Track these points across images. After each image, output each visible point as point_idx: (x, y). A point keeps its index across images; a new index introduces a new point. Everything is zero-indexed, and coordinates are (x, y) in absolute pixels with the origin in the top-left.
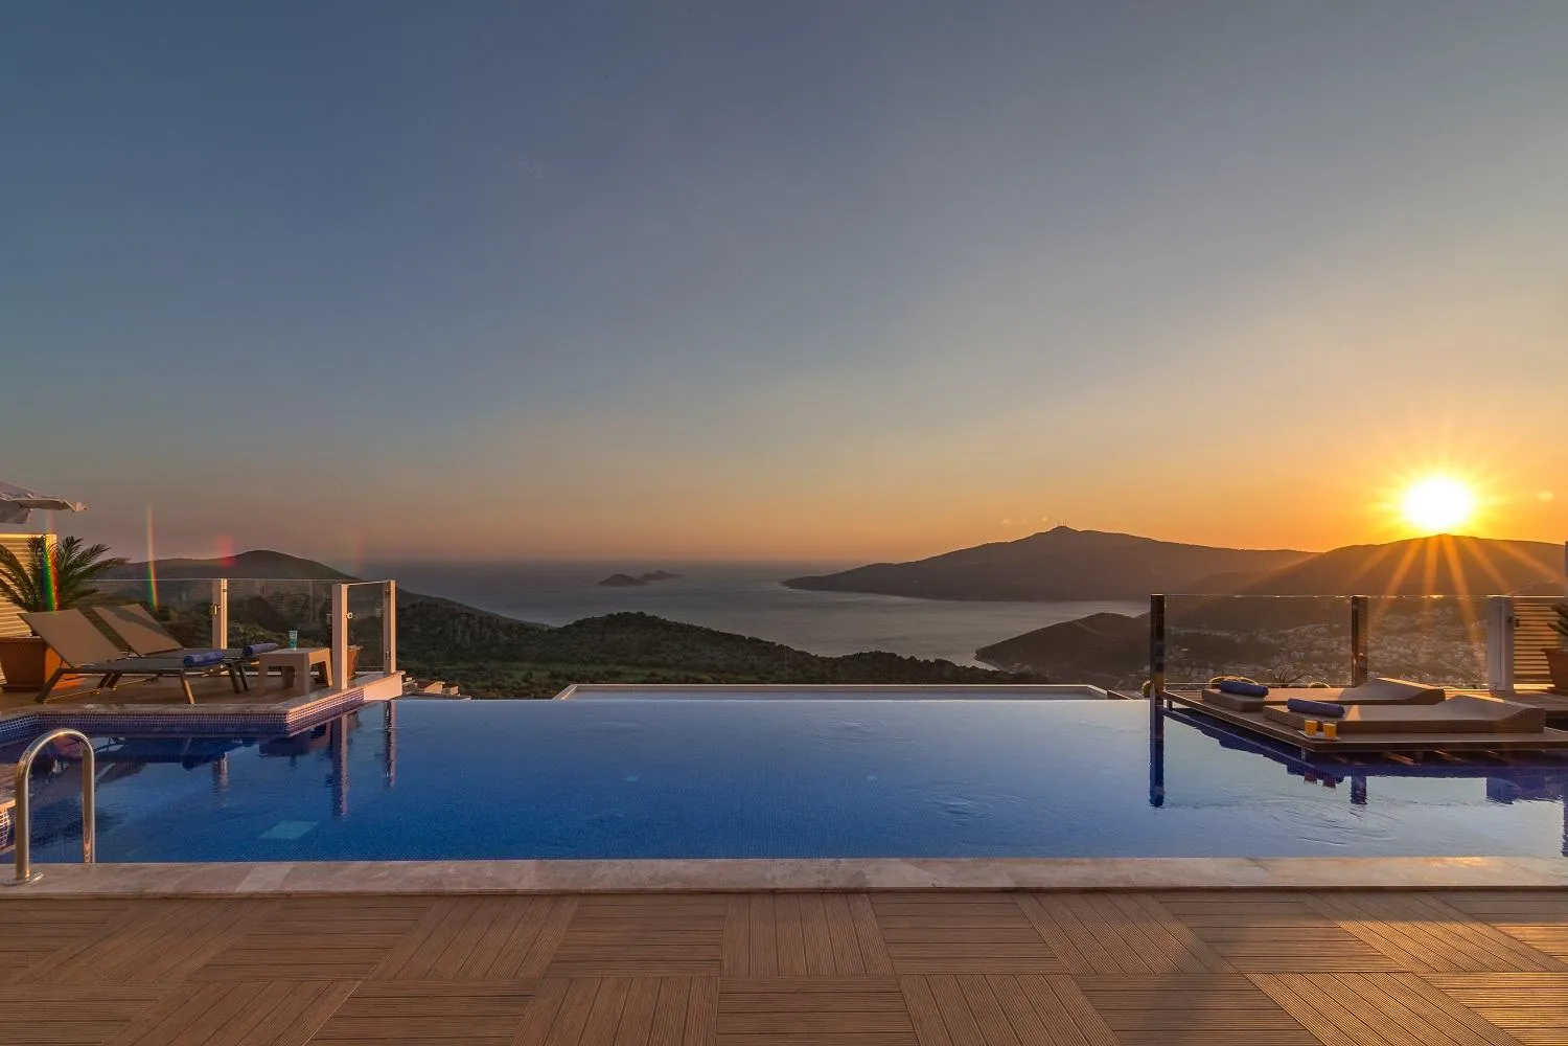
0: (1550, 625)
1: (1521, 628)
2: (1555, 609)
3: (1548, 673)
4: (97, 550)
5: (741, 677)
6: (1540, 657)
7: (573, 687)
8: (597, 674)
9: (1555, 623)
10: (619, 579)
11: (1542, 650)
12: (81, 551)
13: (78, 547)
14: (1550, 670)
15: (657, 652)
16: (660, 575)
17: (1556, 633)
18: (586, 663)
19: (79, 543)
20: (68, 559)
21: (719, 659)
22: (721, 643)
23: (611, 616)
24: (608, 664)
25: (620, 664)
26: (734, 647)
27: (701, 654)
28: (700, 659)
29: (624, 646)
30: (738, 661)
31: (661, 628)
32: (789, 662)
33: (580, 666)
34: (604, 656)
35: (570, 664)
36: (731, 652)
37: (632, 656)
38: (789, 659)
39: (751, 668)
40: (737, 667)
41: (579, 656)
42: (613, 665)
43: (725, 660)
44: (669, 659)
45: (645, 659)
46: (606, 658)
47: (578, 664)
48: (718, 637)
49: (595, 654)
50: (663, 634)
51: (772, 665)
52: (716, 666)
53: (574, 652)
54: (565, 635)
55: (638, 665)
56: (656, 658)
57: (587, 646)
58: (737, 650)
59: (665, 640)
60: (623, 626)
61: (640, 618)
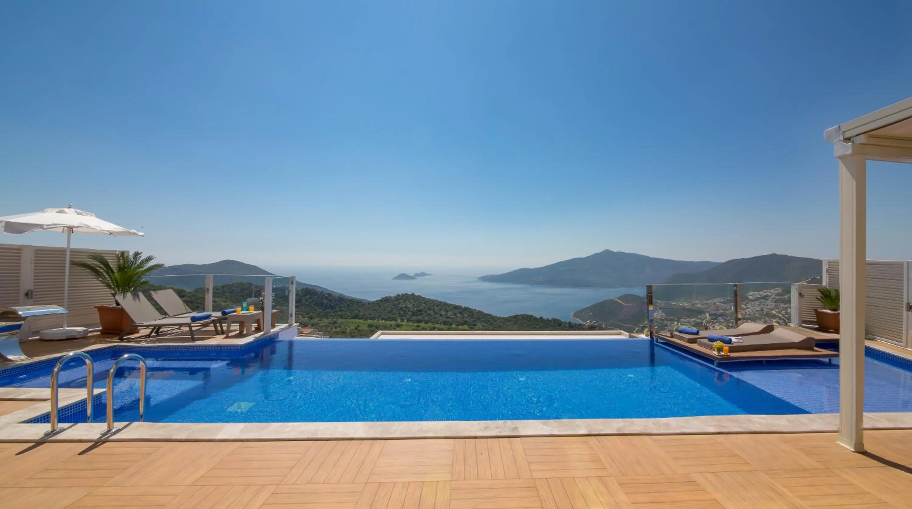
0: (817, 298)
1: (805, 299)
2: (820, 291)
3: (816, 320)
4: (149, 259)
5: (460, 327)
6: (813, 313)
7: (379, 332)
8: (391, 325)
9: (819, 297)
10: (403, 276)
11: (814, 310)
12: (141, 259)
13: (140, 257)
14: (817, 319)
15: (421, 314)
16: (423, 274)
17: (819, 302)
18: (386, 320)
19: (141, 255)
20: (135, 264)
21: (450, 318)
22: (451, 309)
23: (398, 295)
24: (396, 320)
25: (402, 320)
26: (457, 312)
27: (441, 315)
28: (440, 318)
29: (404, 312)
30: (459, 319)
31: (423, 302)
32: (483, 319)
33: (383, 321)
34: (395, 316)
35: (378, 320)
36: (455, 314)
37: (408, 317)
38: (483, 318)
39: (465, 323)
40: (458, 322)
41: (383, 316)
42: (399, 321)
43: (452, 318)
44: (426, 318)
45: (415, 318)
46: (395, 317)
47: (382, 320)
48: (449, 307)
49: (391, 316)
50: (424, 305)
51: (475, 321)
52: (448, 322)
53: (381, 314)
54: (376, 305)
55: (410, 321)
56: (420, 317)
57: (386, 311)
58: (458, 313)
59: (424, 308)
60: (404, 300)
61: (413, 297)
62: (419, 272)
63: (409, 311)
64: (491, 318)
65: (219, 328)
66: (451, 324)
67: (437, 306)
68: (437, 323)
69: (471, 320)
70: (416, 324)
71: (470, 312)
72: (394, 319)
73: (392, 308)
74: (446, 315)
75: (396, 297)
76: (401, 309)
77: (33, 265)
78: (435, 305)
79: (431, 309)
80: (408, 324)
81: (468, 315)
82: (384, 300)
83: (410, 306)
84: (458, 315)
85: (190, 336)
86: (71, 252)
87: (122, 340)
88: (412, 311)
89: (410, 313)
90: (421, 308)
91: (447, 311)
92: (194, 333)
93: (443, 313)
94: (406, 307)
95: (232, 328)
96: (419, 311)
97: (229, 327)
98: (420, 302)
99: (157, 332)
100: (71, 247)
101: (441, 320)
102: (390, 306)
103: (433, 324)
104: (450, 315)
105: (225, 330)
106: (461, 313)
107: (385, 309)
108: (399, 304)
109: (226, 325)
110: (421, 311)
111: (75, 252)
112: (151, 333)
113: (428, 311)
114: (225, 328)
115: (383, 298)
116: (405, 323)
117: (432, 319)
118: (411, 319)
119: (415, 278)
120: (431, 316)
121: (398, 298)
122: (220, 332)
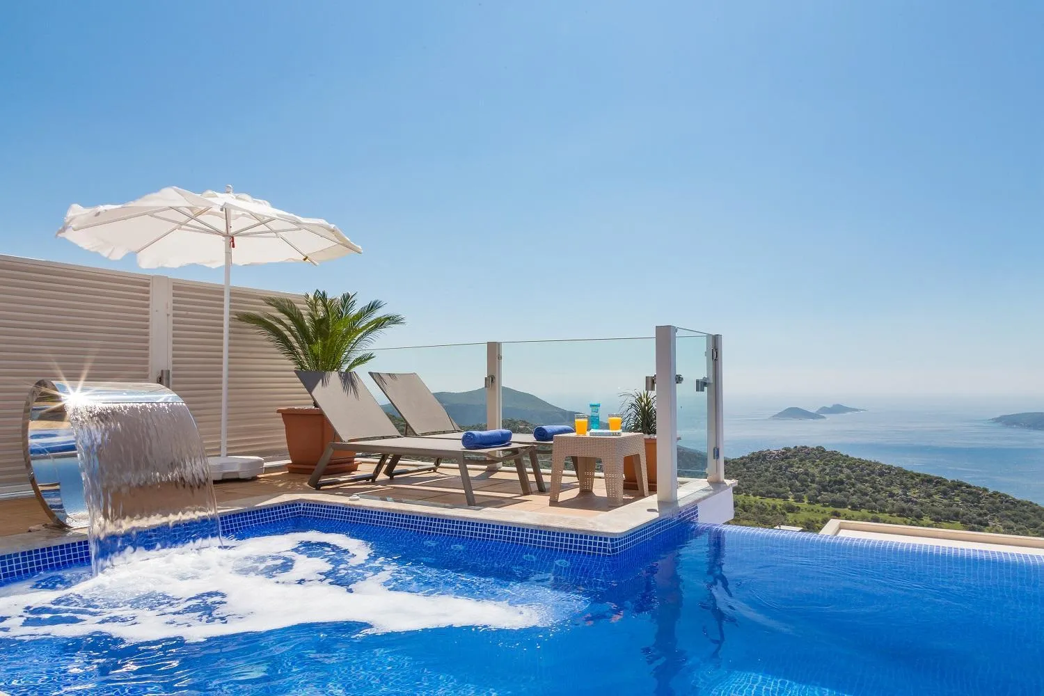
7: (835, 523)
10: (795, 413)
15: (840, 491)
16: (838, 409)
18: (762, 495)
21: (916, 503)
22: (916, 484)
23: (788, 450)
24: (786, 498)
25: (800, 499)
26: (933, 491)
27: (892, 495)
28: (890, 500)
29: (803, 482)
30: (940, 508)
31: (844, 465)
32: (1009, 513)
33: (758, 497)
34: (782, 490)
35: (747, 495)
36: (930, 496)
37: (811, 493)
38: (1007, 509)
39: (956, 516)
40: (937, 513)
41: (756, 488)
42: (791, 500)
43: (922, 504)
44: (854, 499)
45: (826, 496)
46: (783, 493)
47: (755, 495)
48: (913, 478)
49: (772, 488)
50: (846, 471)
51: (986, 514)
52: (911, 510)
53: (751, 483)
54: (742, 466)
55: (818, 502)
56: (838, 496)
57: (763, 479)
58: (936, 494)
59: (849, 477)
60: (801, 460)
61: (820, 453)
62: (829, 406)
63: (813, 482)
64: (1034, 511)
65: (532, 478)
66: (919, 517)
67: (881, 475)
68: (881, 511)
69: (973, 513)
70: (831, 509)
71: (970, 493)
72: (779, 495)
73: (774, 473)
74: (905, 494)
75: (783, 453)
76: (796, 476)
77: (171, 318)
78: (873, 472)
79: (866, 481)
80: (812, 507)
81: (965, 500)
82: (758, 458)
83: (815, 471)
84: (936, 497)
85: (463, 491)
86: (232, 294)
87: (317, 487)
88: (819, 483)
89: (814, 485)
90: (842, 476)
91: (906, 488)
92: (474, 483)
93: (897, 491)
94: (807, 474)
95: (565, 480)
96: (835, 482)
97: (556, 476)
98: (837, 465)
99: (389, 472)
100: (231, 285)
101: (893, 505)
102: (771, 470)
103: (872, 512)
104: (915, 496)
105: (547, 483)
106: (945, 493)
107: (759, 476)
108: (791, 466)
109: (549, 471)
110: (841, 482)
111: (237, 294)
112: (377, 471)
113: (859, 485)
114: (547, 479)
115: (753, 453)
116: (805, 504)
117: (868, 501)
118: (819, 498)
119: (823, 417)
120: (866, 494)
121: (786, 454)
122: (534, 487)
